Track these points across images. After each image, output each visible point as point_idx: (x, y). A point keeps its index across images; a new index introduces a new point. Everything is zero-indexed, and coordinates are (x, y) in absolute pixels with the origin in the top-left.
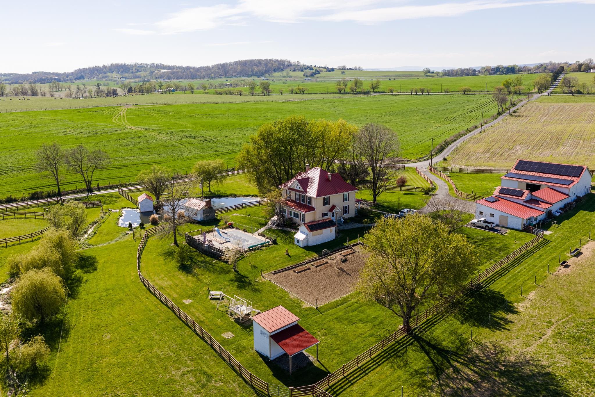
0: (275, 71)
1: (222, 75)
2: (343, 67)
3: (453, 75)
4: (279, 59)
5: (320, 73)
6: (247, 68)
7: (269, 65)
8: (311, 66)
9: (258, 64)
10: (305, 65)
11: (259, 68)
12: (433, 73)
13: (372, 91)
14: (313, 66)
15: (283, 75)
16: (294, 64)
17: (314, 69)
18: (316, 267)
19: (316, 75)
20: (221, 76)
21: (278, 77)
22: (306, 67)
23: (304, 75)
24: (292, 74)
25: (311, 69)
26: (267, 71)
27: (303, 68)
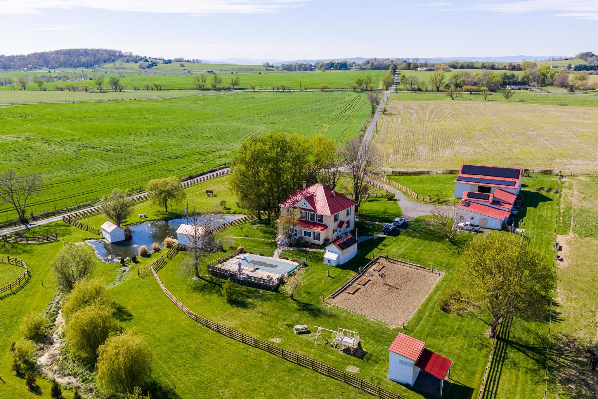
0: (105, 62)
1: (42, 66)
2: (181, 59)
3: (292, 70)
4: (109, 49)
5: (156, 65)
6: (72, 59)
7: (97, 55)
8: (145, 57)
9: (85, 54)
10: (138, 56)
11: (87, 58)
12: (273, 67)
13: (233, 87)
14: (148, 57)
15: (116, 67)
16: (126, 55)
17: (150, 60)
18: (364, 285)
19: (153, 67)
20: (40, 67)
21: (110, 68)
22: (140, 58)
23: (140, 67)
24: (126, 65)
25: (146, 61)
26: (97, 62)
27: (136, 60)
